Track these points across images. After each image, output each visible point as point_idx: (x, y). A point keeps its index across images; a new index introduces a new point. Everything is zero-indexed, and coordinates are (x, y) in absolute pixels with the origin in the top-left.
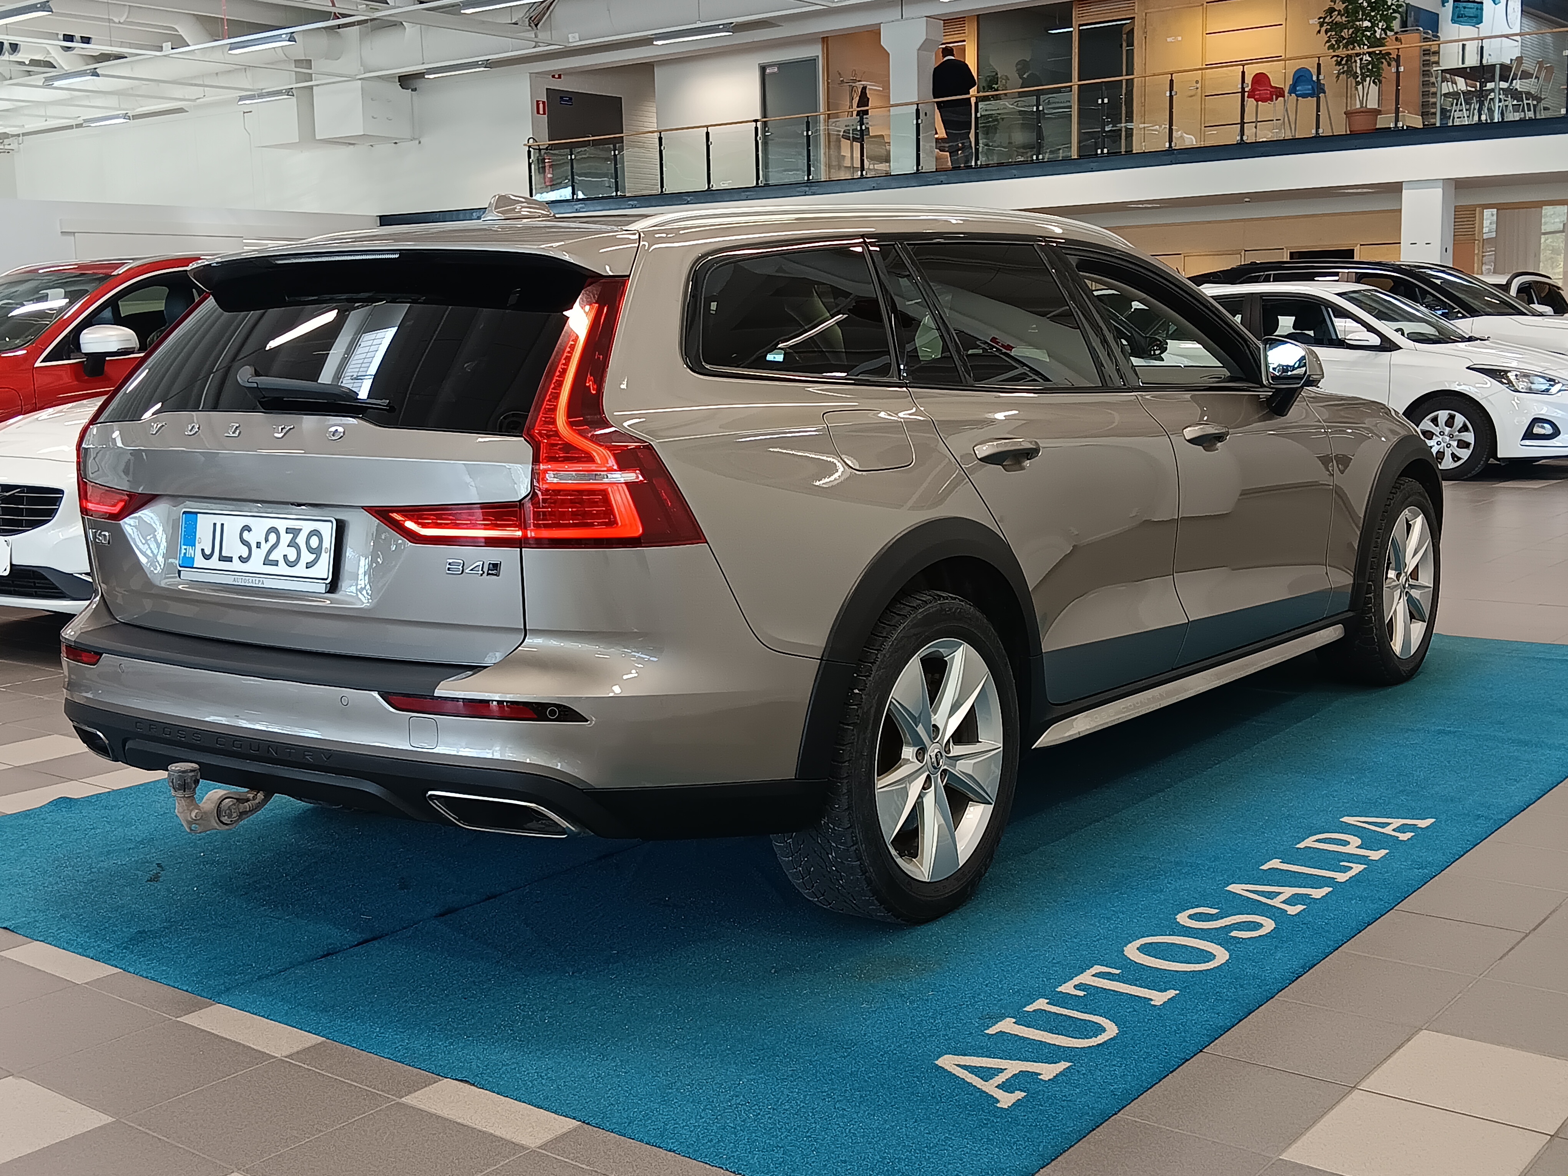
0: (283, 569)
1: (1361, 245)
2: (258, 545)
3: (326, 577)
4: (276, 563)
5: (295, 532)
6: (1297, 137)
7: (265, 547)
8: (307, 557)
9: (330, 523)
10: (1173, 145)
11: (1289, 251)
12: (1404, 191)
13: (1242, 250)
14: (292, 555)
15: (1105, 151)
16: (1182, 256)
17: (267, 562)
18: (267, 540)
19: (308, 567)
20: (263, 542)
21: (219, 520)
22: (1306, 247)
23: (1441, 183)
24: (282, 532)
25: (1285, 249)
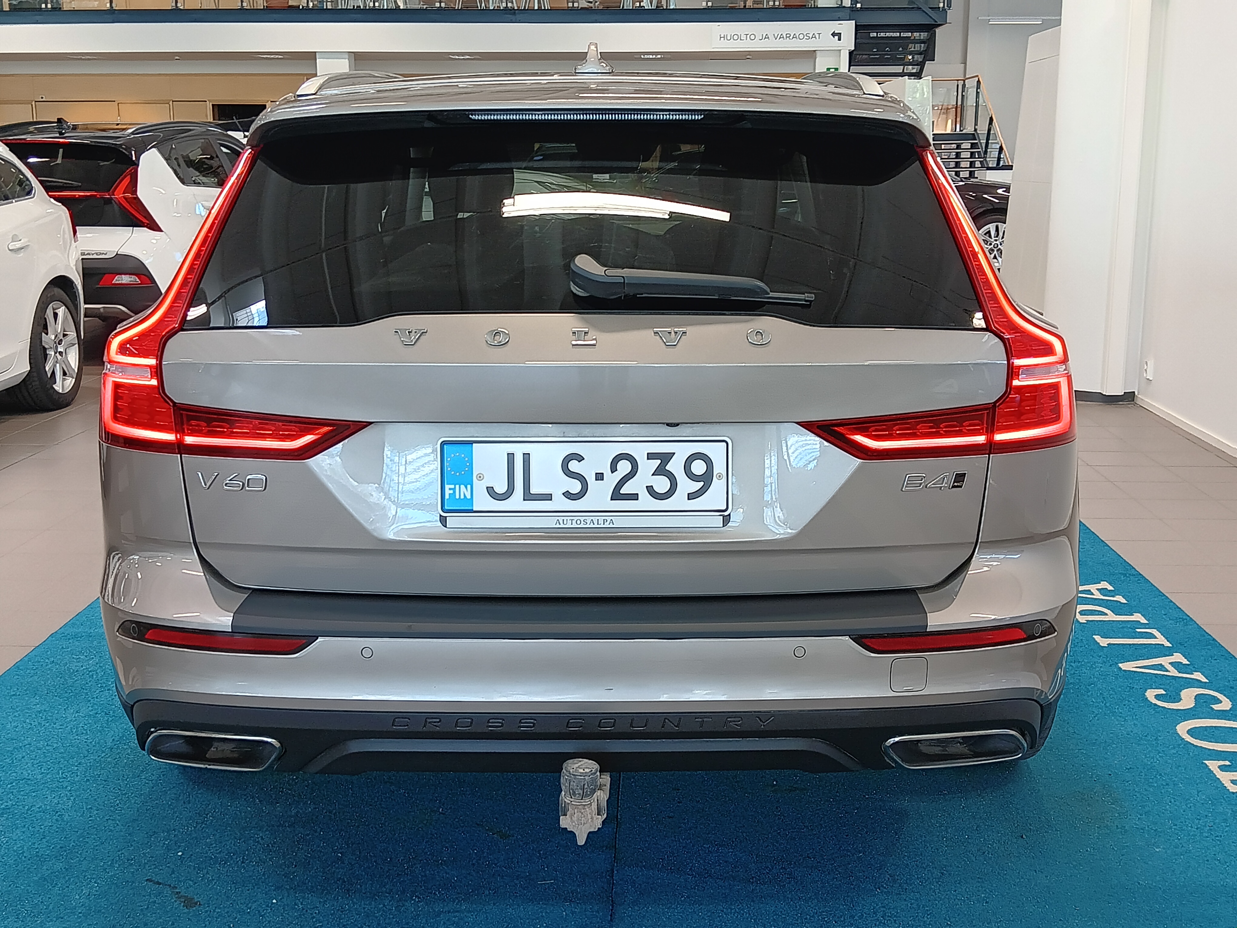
0: (646, 502)
1: (271, 102)
2: (600, 477)
3: (724, 508)
4: (634, 497)
5: (666, 458)
6: (220, 8)
7: (611, 480)
8: (686, 485)
9: (724, 444)
10: (114, 5)
11: (211, 104)
12: (318, 60)
13: (170, 100)
14: (662, 484)
15: (49, 6)
16: (116, 103)
17: (616, 495)
18: (614, 469)
19: (691, 496)
20: (607, 471)
21: (519, 450)
22: (229, 101)
23: (347, 56)
24: (641, 459)
25: (208, 102)
